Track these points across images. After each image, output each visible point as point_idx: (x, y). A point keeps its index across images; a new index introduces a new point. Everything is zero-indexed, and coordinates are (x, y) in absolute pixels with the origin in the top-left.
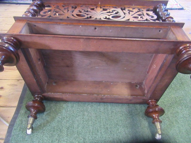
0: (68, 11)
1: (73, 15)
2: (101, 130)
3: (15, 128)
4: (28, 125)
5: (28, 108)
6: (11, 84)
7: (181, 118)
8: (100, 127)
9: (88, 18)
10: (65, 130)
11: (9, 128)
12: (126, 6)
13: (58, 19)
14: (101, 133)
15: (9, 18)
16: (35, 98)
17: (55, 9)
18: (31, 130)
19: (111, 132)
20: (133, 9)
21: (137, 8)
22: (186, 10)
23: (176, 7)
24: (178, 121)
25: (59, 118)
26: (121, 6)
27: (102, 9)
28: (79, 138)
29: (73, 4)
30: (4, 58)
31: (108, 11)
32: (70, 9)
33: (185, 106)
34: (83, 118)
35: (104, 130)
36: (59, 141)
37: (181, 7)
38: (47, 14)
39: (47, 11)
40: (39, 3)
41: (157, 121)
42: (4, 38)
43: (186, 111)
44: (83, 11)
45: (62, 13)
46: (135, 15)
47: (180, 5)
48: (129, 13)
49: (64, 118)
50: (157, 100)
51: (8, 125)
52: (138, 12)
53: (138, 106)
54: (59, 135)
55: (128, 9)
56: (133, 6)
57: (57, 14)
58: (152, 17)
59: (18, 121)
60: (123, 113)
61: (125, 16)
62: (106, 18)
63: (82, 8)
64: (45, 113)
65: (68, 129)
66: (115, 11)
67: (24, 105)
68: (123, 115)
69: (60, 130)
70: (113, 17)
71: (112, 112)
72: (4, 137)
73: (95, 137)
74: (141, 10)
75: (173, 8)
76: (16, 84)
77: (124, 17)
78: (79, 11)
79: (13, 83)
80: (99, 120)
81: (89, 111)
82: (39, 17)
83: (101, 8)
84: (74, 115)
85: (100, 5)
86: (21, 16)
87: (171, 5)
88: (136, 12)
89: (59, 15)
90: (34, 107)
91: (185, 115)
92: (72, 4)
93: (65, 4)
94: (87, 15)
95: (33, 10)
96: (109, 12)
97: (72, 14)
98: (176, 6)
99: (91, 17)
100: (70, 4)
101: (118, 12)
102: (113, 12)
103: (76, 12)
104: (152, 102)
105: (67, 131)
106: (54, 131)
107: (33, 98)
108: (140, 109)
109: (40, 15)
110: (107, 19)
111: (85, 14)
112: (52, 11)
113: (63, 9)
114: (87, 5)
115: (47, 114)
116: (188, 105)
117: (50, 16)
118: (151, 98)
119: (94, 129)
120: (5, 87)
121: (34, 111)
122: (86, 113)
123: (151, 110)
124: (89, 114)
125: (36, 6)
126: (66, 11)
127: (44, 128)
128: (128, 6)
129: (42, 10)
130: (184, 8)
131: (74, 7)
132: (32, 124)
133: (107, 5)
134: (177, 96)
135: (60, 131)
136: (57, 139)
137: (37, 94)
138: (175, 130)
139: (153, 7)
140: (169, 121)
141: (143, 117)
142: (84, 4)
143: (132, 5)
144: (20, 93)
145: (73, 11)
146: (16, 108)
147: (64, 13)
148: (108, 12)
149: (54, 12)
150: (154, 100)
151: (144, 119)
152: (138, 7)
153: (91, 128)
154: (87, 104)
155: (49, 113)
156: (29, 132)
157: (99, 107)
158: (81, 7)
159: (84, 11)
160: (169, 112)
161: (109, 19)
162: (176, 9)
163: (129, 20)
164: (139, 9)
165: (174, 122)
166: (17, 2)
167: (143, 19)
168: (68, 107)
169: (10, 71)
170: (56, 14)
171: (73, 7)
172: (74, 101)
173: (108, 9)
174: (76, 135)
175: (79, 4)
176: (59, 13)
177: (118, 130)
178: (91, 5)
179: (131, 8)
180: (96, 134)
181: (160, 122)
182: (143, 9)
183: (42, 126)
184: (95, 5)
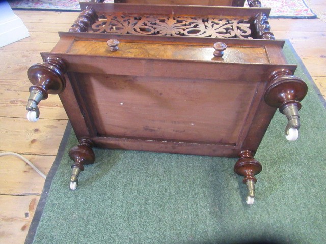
0: (129, 23)
1: (135, 30)
2: (170, 189)
3: (54, 181)
4: (72, 177)
5: (72, 155)
6: (48, 125)
7: (288, 179)
8: (170, 185)
9: (155, 33)
10: (120, 186)
11: (47, 181)
12: (210, 16)
13: (115, 35)
14: (170, 193)
15: (45, 33)
16: (81, 143)
17: (111, 21)
18: (75, 183)
19: (184, 192)
20: (219, 21)
21: (226, 19)
22: (320, 20)
23: (304, 14)
24: (284, 183)
25: (114, 171)
26: (203, 16)
27: (175, 21)
28: (139, 198)
29: (137, 14)
30: (50, 82)
31: (184, 23)
32: (132, 21)
33: (297, 163)
34: (146, 173)
35: (174, 190)
36: (112, 200)
37: (313, 15)
38: (100, 27)
39: (101, 24)
40: (90, 13)
41: (249, 179)
42: (48, 59)
43: (297, 171)
44: (148, 24)
45: (120, 26)
46: (221, 30)
47: (311, 11)
48: (213, 26)
49: (120, 171)
50: (253, 152)
51: (45, 177)
52: (226, 24)
53: (226, 160)
54: (112, 193)
55: (213, 21)
56: (221, 17)
57: (114, 28)
58: (245, 32)
59: (58, 173)
60: (204, 169)
61: (206, 30)
62: (179, 33)
63: (148, 19)
64: (95, 165)
65: (125, 186)
66: (193, 23)
67: (66, 154)
68: (203, 171)
69: (115, 186)
70: (189, 32)
71: (188, 167)
72: (40, 192)
73: (161, 198)
74: (230, 22)
75: (300, 15)
76: (55, 125)
77: (205, 32)
78: (144, 24)
79: (51, 124)
80: (169, 176)
81: (155, 165)
82: (91, 32)
83: (174, 19)
84: (134, 168)
85: (174, 15)
86: (68, 31)
87: (297, 12)
88: (223, 25)
89: (116, 29)
90: (80, 154)
91: (295, 176)
92: (135, 14)
93: (124, 14)
94: (155, 29)
95: (83, 22)
96: (185, 25)
97: (135, 28)
98: (305, 12)
99: (158, 32)
100: (132, 14)
101: (197, 25)
102: (190, 25)
103: (140, 24)
104: (245, 153)
105: (123, 188)
106: (106, 188)
107: (78, 143)
108: (229, 164)
109: (92, 29)
110: (181, 34)
111: (152, 27)
112: (108, 24)
113: (121, 20)
114: (155, 16)
115: (97, 166)
116: (302, 162)
117: (105, 31)
118: (244, 148)
119: (161, 187)
120: (40, 129)
121: (80, 159)
122: (151, 167)
123: (242, 164)
124: (155, 168)
125: (86, 17)
126: (126, 24)
127: (93, 184)
128: (213, 16)
129: (95, 22)
130: (318, 16)
131: (137, 18)
132: (77, 176)
133: (183, 15)
134: (287, 149)
135: (115, 188)
136: (109, 198)
137: (84, 137)
138: (278, 194)
139: (249, 17)
140: (269, 183)
141: (231, 175)
142: (151, 14)
143: (219, 15)
144: (60, 138)
145: (135, 24)
146: (55, 157)
147: (123, 27)
148: (183, 26)
149: (109, 25)
150: (249, 150)
151: (233, 178)
152: (227, 17)
153: (157, 186)
154: (153, 154)
155: (100, 164)
156: (73, 186)
157: (169, 160)
158: (147, 17)
159: (151, 24)
160: (272, 170)
161: (183, 34)
162: (304, 18)
163: (210, 36)
164: (228, 21)
165: (278, 184)
166: (56, 8)
167: (231, 34)
168: (126, 157)
169: (47, 107)
170: (112, 28)
171: (135, 19)
172: (136, 151)
173: (185, 21)
174: (135, 194)
175: (144, 14)
176: (116, 27)
177: (194, 191)
178: (161, 15)
179: (217, 18)
180: (163, 194)
181: (255, 181)
182: (233, 21)
183: (90, 180)
184: (166, 15)
